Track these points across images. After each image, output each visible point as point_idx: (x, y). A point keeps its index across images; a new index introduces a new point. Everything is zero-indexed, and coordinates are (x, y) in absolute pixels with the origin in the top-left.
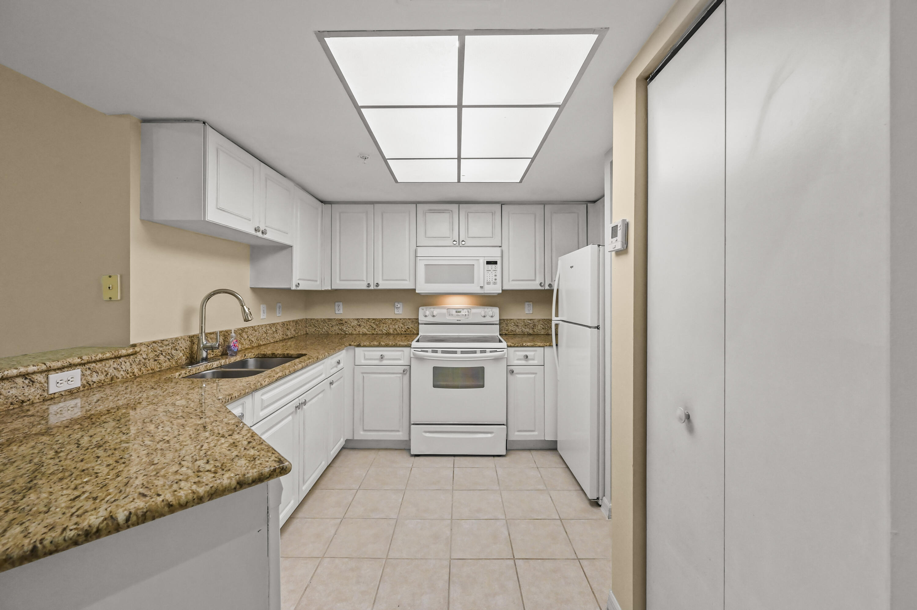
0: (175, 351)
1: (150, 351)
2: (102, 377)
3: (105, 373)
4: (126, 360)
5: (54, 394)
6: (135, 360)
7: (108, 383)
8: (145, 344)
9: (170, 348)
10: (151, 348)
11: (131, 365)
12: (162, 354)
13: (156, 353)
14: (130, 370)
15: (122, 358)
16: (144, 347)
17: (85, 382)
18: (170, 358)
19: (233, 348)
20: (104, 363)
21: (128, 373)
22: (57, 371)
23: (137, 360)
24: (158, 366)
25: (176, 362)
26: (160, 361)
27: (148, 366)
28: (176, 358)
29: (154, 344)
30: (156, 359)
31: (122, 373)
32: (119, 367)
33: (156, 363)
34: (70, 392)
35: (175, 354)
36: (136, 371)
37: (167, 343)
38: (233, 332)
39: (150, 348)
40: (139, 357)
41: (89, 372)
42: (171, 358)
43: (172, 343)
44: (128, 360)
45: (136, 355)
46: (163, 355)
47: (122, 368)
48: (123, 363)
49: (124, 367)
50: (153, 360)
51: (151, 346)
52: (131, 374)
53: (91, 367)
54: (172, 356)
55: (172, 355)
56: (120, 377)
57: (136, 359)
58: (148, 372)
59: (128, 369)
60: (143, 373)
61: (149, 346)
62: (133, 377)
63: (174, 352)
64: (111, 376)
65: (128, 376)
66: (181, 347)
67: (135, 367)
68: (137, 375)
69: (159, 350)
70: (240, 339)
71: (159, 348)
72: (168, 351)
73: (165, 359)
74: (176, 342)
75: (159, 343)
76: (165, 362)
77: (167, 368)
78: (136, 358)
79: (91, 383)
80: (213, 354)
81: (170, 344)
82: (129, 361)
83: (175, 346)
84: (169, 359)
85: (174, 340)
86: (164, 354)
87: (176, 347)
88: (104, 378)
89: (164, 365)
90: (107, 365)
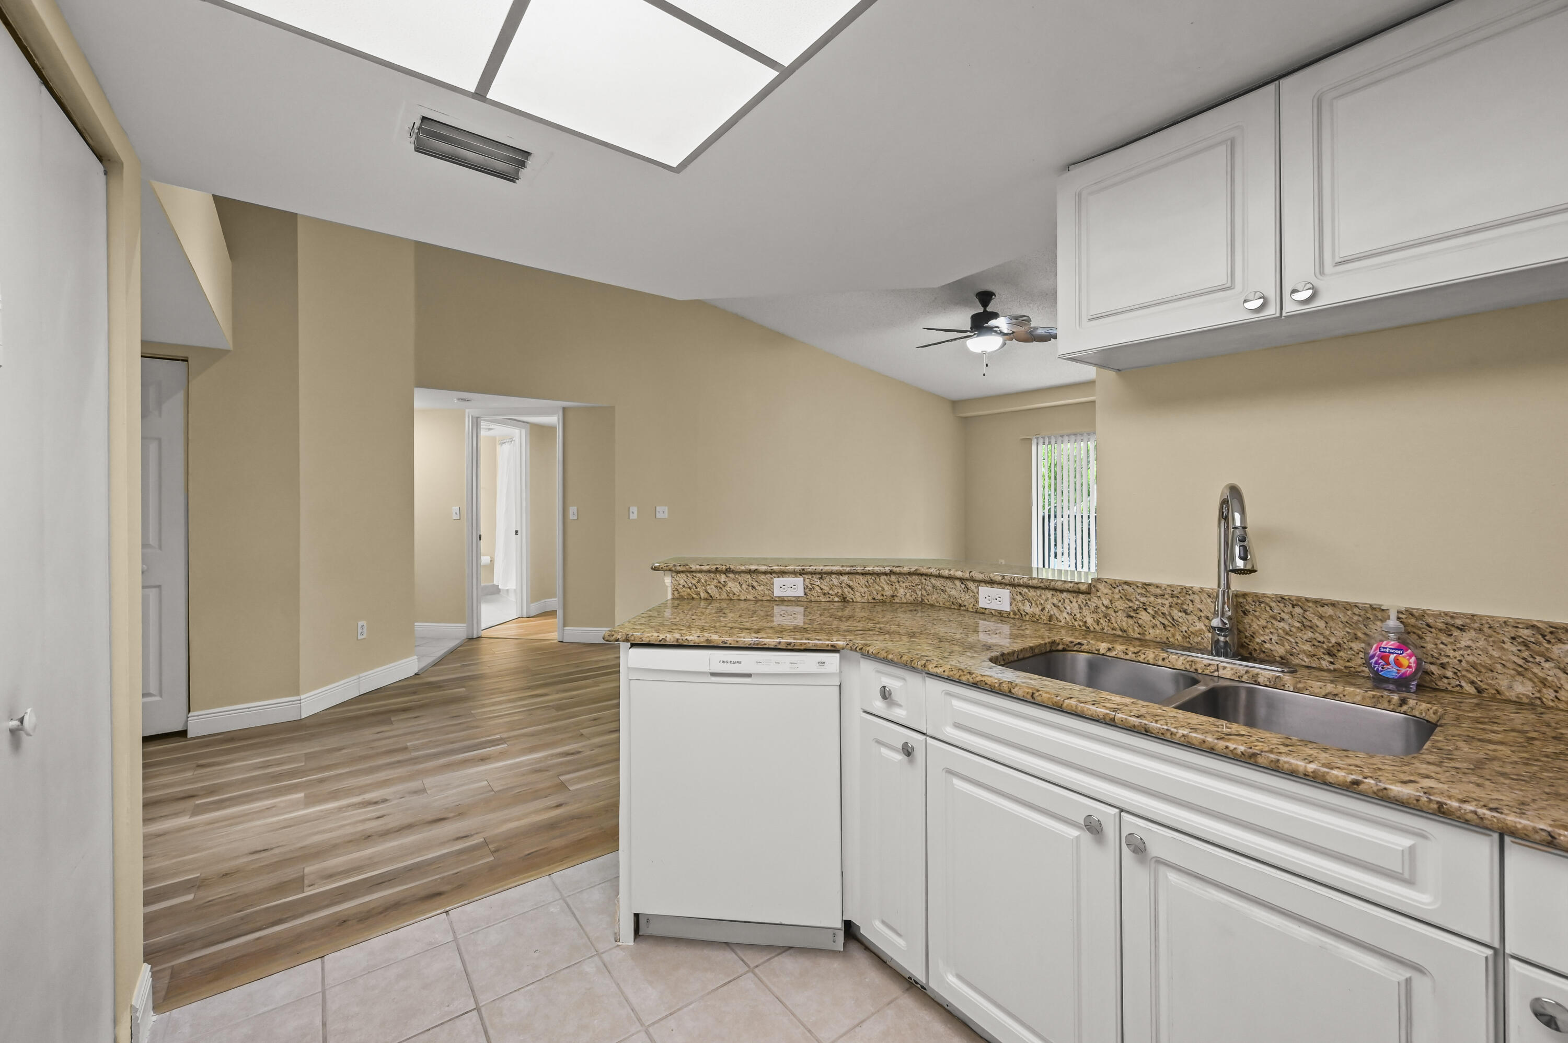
0: (1180, 614)
1: (1117, 596)
2: (1037, 611)
3: (1040, 607)
4: (1072, 599)
5: (985, 609)
6: (1087, 603)
7: (1045, 622)
8: (1106, 582)
9: (1168, 605)
10: (1119, 592)
11: (1081, 608)
12: (1145, 609)
13: (1131, 604)
14: (1078, 616)
15: (1065, 594)
16: (1105, 586)
17: (1015, 609)
18: (1166, 622)
19: (1376, 663)
20: (1038, 592)
21: (1075, 620)
22: (988, 585)
23: (1092, 605)
24: (1136, 628)
25: (1184, 637)
26: (1140, 622)
27: (1113, 621)
28: (1184, 628)
29: (1126, 587)
30: (1132, 614)
31: (1065, 615)
32: (1060, 604)
33: (1131, 621)
34: (1000, 613)
35: (1180, 620)
36: (1090, 621)
37: (1158, 591)
38: (1393, 615)
39: (1117, 590)
40: (1094, 602)
41: (1019, 598)
42: (1169, 624)
43: (1172, 596)
44: (1075, 600)
45: (1089, 596)
46: (1149, 613)
47: (1065, 608)
48: (1067, 601)
49: (1068, 608)
50: (1125, 615)
51: (1120, 588)
52: (1081, 624)
53: (1023, 593)
54: (1175, 623)
55: (1173, 619)
56: (1063, 621)
57: (1089, 603)
58: (1114, 632)
59: (1075, 612)
60: (1103, 629)
61: (1115, 588)
62: (1084, 628)
63: (1176, 614)
64: (1049, 614)
65: (1076, 623)
66: (1201, 611)
67: (1088, 614)
68: (1092, 629)
69: (1137, 600)
70: (1520, 662)
71: (1138, 597)
72: (1160, 607)
73: (1154, 621)
74: (1184, 596)
75: (1138, 587)
76: (1153, 627)
77: (1158, 640)
78: (1089, 600)
79: (1023, 613)
80: (1332, 663)
81: (1167, 596)
82: (1077, 601)
83: (1182, 604)
84: (1163, 624)
85: (1179, 590)
86: (1150, 610)
87: (1185, 607)
88: (1039, 614)
89: (1151, 631)
90: (1043, 597)
